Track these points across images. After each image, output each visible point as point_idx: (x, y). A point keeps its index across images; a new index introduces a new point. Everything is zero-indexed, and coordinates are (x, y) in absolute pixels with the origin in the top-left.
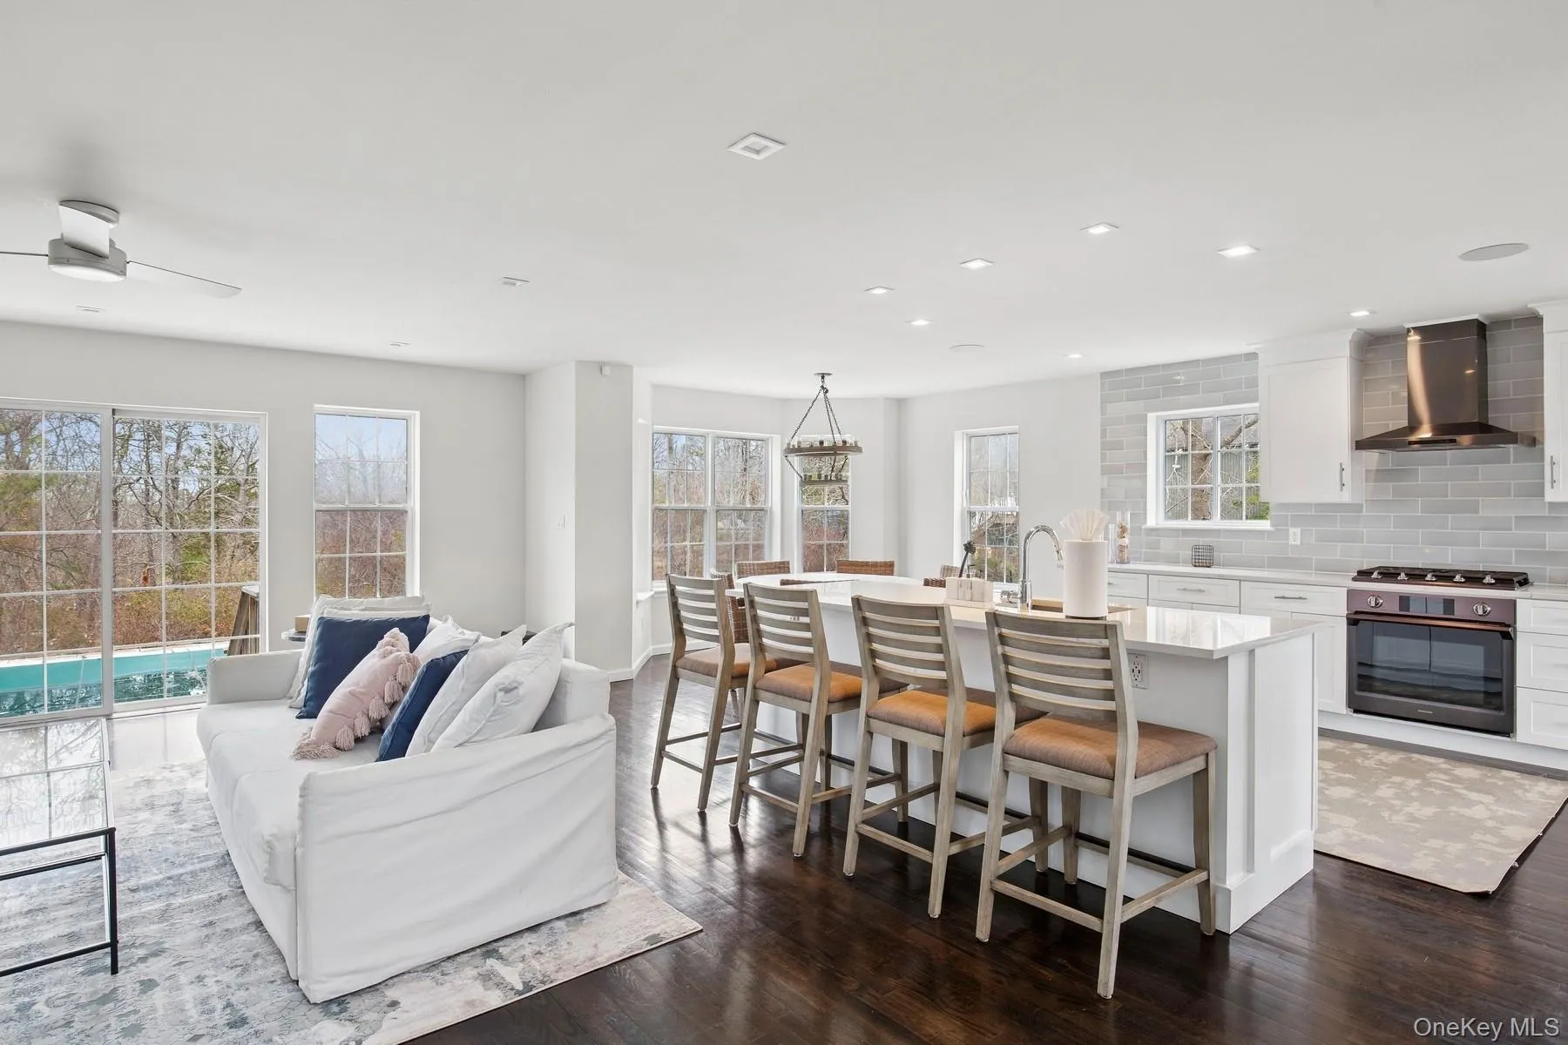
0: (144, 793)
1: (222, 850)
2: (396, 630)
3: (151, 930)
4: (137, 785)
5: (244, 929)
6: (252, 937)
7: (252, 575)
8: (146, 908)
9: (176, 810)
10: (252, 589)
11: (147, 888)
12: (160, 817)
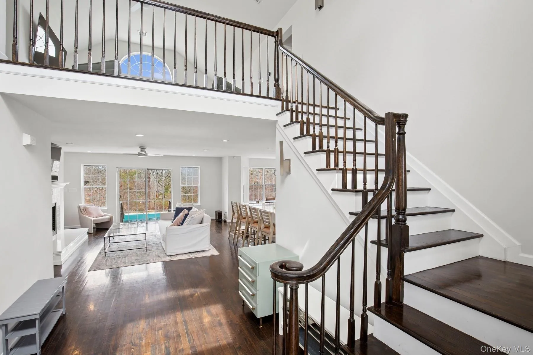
0: (151, 234)
1: (160, 241)
2: (186, 209)
3: (150, 248)
4: (150, 233)
5: (161, 249)
6: (163, 250)
7: (170, 198)
8: (151, 246)
9: (155, 236)
10: (170, 200)
11: (150, 244)
12: (153, 237)
